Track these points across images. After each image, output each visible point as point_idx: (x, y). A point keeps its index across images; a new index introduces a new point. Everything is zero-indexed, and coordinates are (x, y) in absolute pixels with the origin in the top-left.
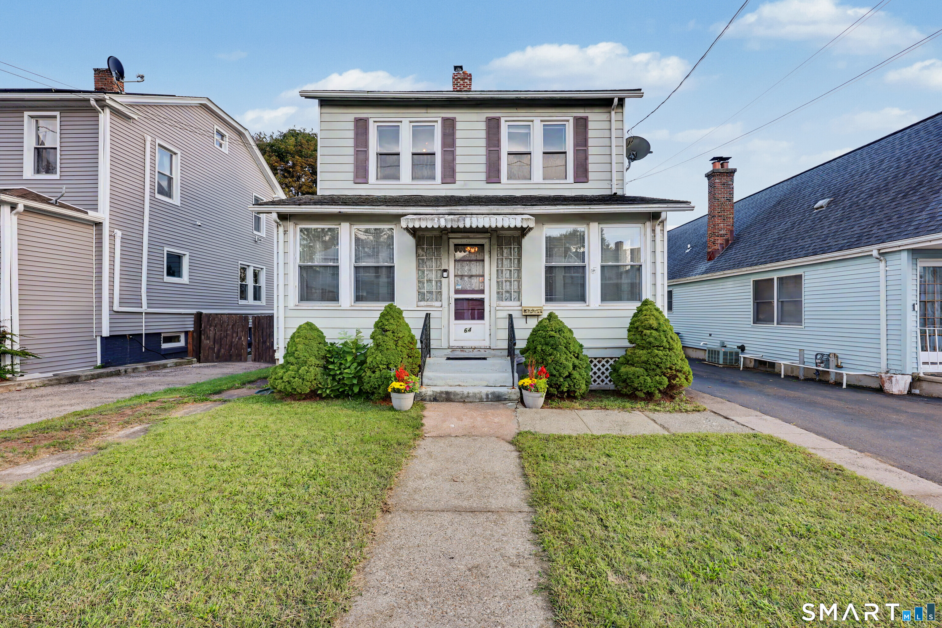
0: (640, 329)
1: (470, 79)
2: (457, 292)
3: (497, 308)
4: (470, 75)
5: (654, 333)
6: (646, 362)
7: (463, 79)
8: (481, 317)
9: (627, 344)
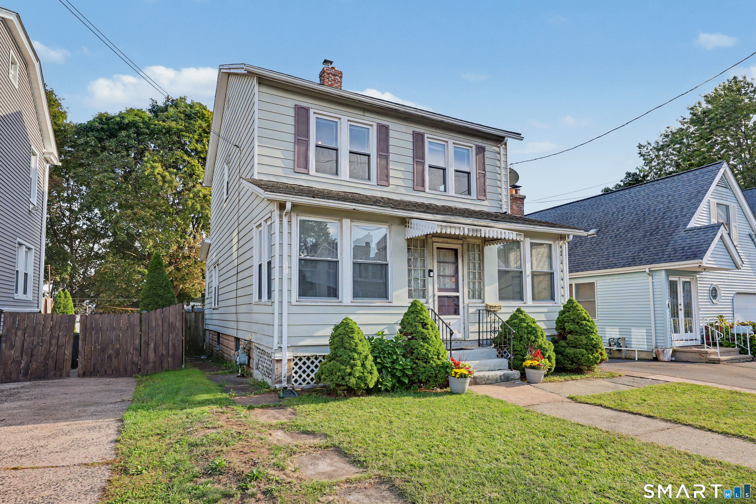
0: (577, 320)
1: (341, 77)
2: (440, 290)
3: (470, 305)
4: (341, 73)
5: (588, 323)
6: (587, 345)
7: (335, 75)
8: (456, 312)
9: (556, 333)
